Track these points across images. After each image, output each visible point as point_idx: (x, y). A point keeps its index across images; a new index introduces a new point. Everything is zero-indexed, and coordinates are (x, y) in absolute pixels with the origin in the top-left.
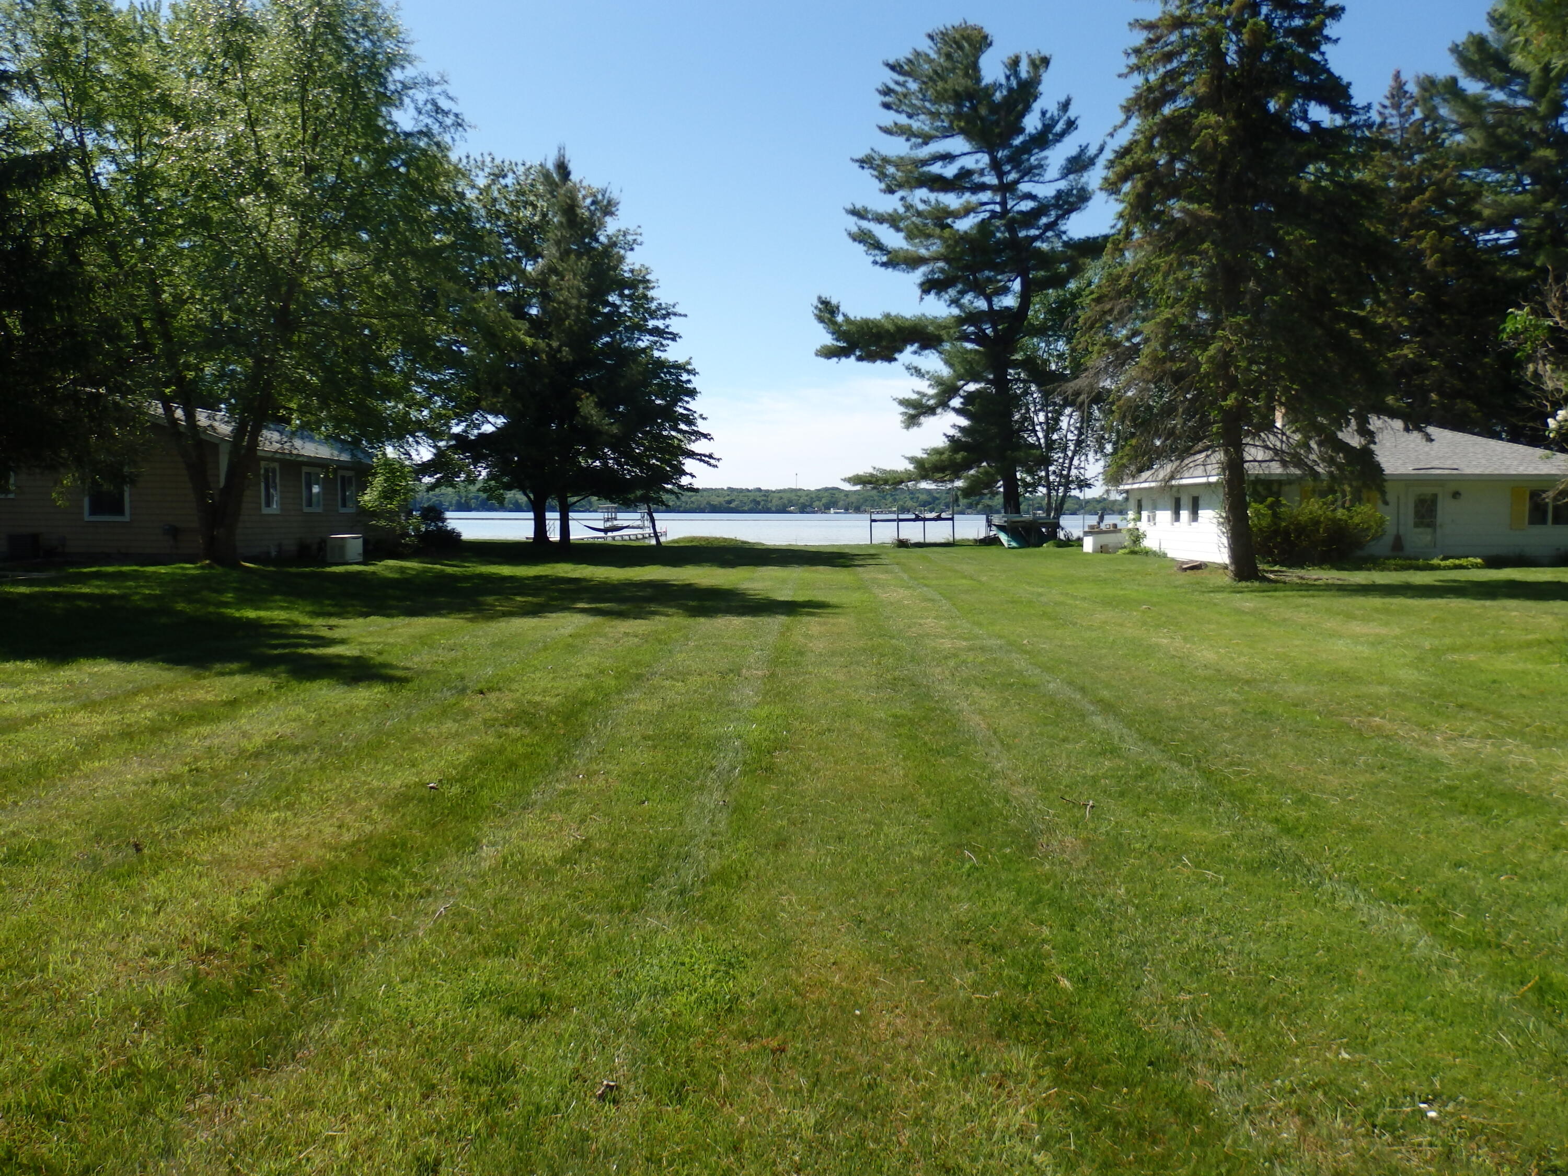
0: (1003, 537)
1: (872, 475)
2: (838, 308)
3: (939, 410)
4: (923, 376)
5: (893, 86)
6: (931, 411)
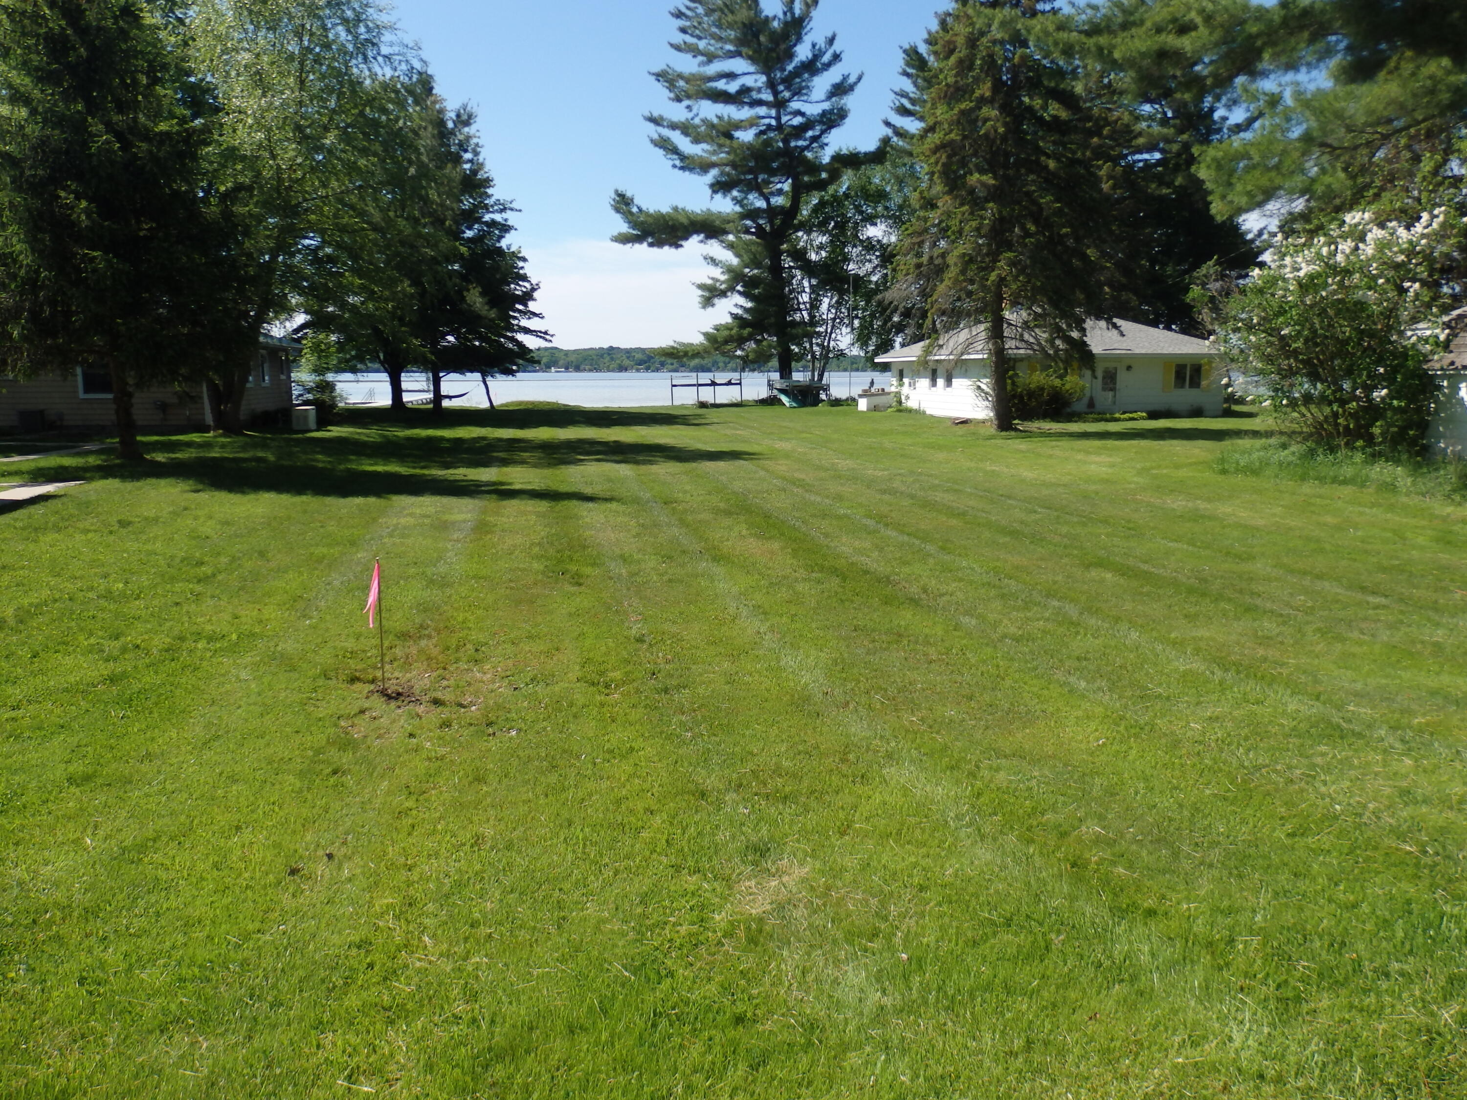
0: (784, 399)
1: (673, 348)
2: (632, 200)
3: (729, 294)
4: (717, 265)
5: (684, 10)
6: (723, 294)
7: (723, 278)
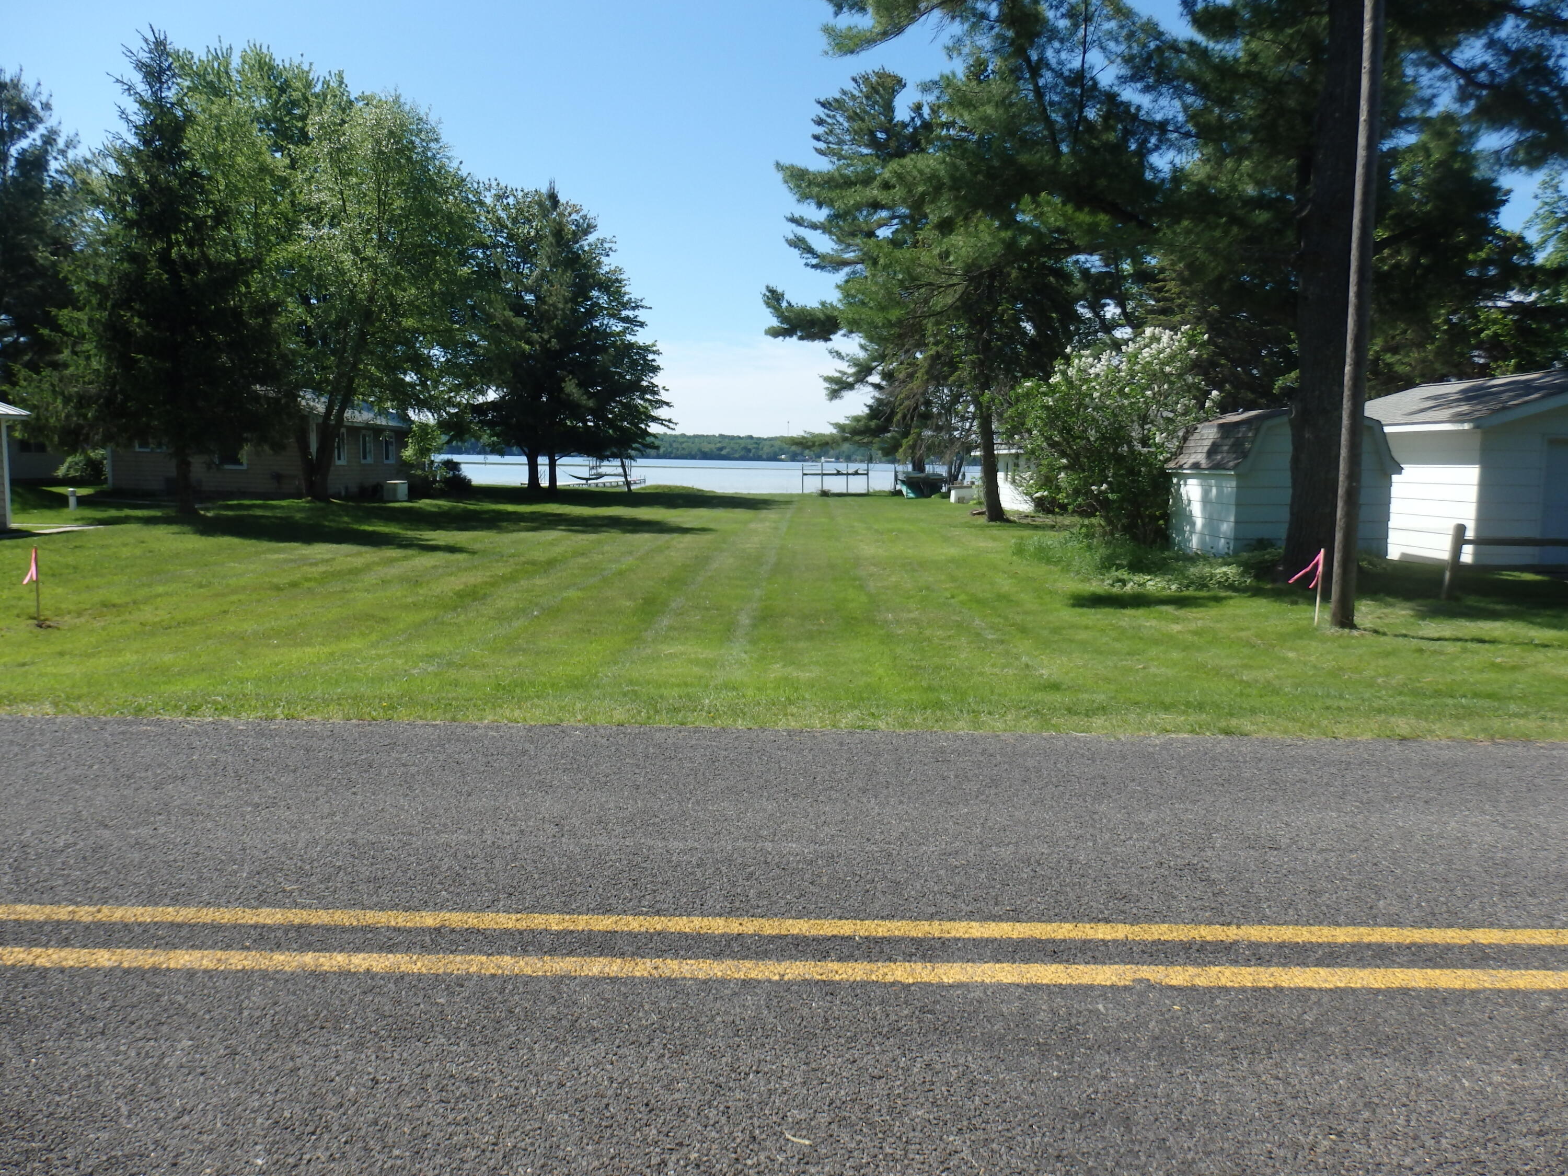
0: (904, 489)
1: (803, 438)
2: (783, 295)
3: (856, 386)
4: (843, 358)
5: (824, 117)
6: (850, 386)
7: (852, 370)
